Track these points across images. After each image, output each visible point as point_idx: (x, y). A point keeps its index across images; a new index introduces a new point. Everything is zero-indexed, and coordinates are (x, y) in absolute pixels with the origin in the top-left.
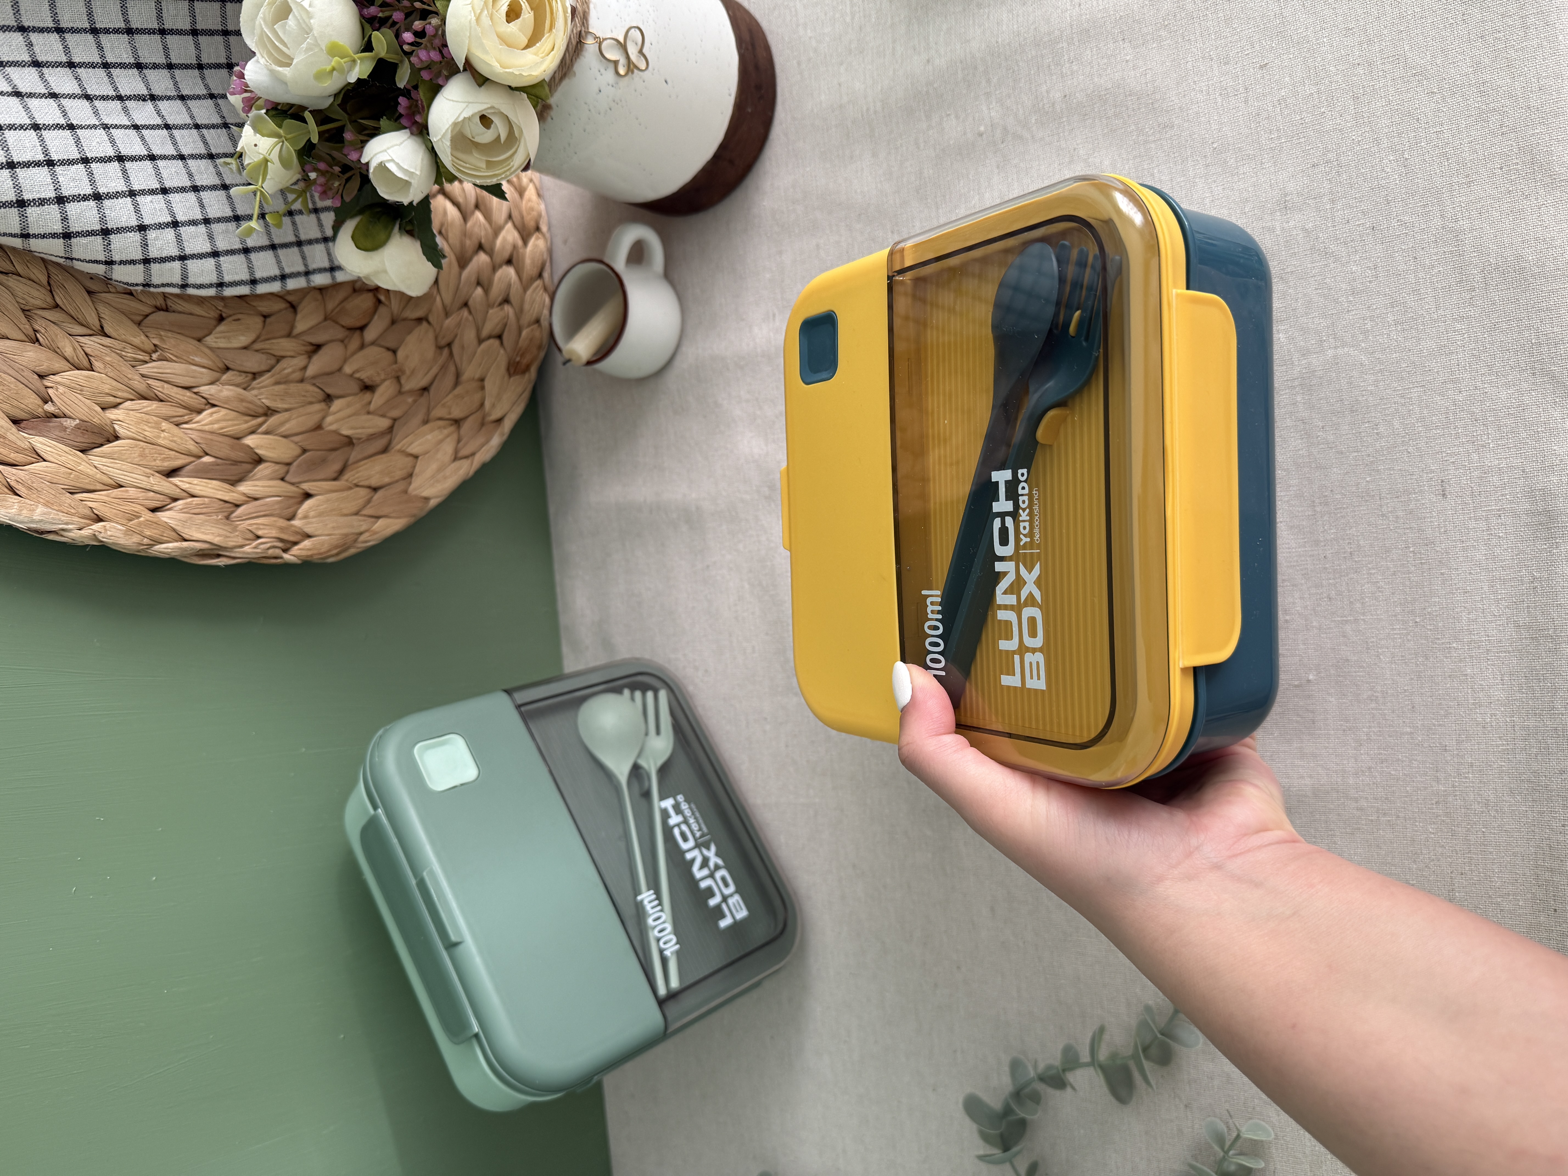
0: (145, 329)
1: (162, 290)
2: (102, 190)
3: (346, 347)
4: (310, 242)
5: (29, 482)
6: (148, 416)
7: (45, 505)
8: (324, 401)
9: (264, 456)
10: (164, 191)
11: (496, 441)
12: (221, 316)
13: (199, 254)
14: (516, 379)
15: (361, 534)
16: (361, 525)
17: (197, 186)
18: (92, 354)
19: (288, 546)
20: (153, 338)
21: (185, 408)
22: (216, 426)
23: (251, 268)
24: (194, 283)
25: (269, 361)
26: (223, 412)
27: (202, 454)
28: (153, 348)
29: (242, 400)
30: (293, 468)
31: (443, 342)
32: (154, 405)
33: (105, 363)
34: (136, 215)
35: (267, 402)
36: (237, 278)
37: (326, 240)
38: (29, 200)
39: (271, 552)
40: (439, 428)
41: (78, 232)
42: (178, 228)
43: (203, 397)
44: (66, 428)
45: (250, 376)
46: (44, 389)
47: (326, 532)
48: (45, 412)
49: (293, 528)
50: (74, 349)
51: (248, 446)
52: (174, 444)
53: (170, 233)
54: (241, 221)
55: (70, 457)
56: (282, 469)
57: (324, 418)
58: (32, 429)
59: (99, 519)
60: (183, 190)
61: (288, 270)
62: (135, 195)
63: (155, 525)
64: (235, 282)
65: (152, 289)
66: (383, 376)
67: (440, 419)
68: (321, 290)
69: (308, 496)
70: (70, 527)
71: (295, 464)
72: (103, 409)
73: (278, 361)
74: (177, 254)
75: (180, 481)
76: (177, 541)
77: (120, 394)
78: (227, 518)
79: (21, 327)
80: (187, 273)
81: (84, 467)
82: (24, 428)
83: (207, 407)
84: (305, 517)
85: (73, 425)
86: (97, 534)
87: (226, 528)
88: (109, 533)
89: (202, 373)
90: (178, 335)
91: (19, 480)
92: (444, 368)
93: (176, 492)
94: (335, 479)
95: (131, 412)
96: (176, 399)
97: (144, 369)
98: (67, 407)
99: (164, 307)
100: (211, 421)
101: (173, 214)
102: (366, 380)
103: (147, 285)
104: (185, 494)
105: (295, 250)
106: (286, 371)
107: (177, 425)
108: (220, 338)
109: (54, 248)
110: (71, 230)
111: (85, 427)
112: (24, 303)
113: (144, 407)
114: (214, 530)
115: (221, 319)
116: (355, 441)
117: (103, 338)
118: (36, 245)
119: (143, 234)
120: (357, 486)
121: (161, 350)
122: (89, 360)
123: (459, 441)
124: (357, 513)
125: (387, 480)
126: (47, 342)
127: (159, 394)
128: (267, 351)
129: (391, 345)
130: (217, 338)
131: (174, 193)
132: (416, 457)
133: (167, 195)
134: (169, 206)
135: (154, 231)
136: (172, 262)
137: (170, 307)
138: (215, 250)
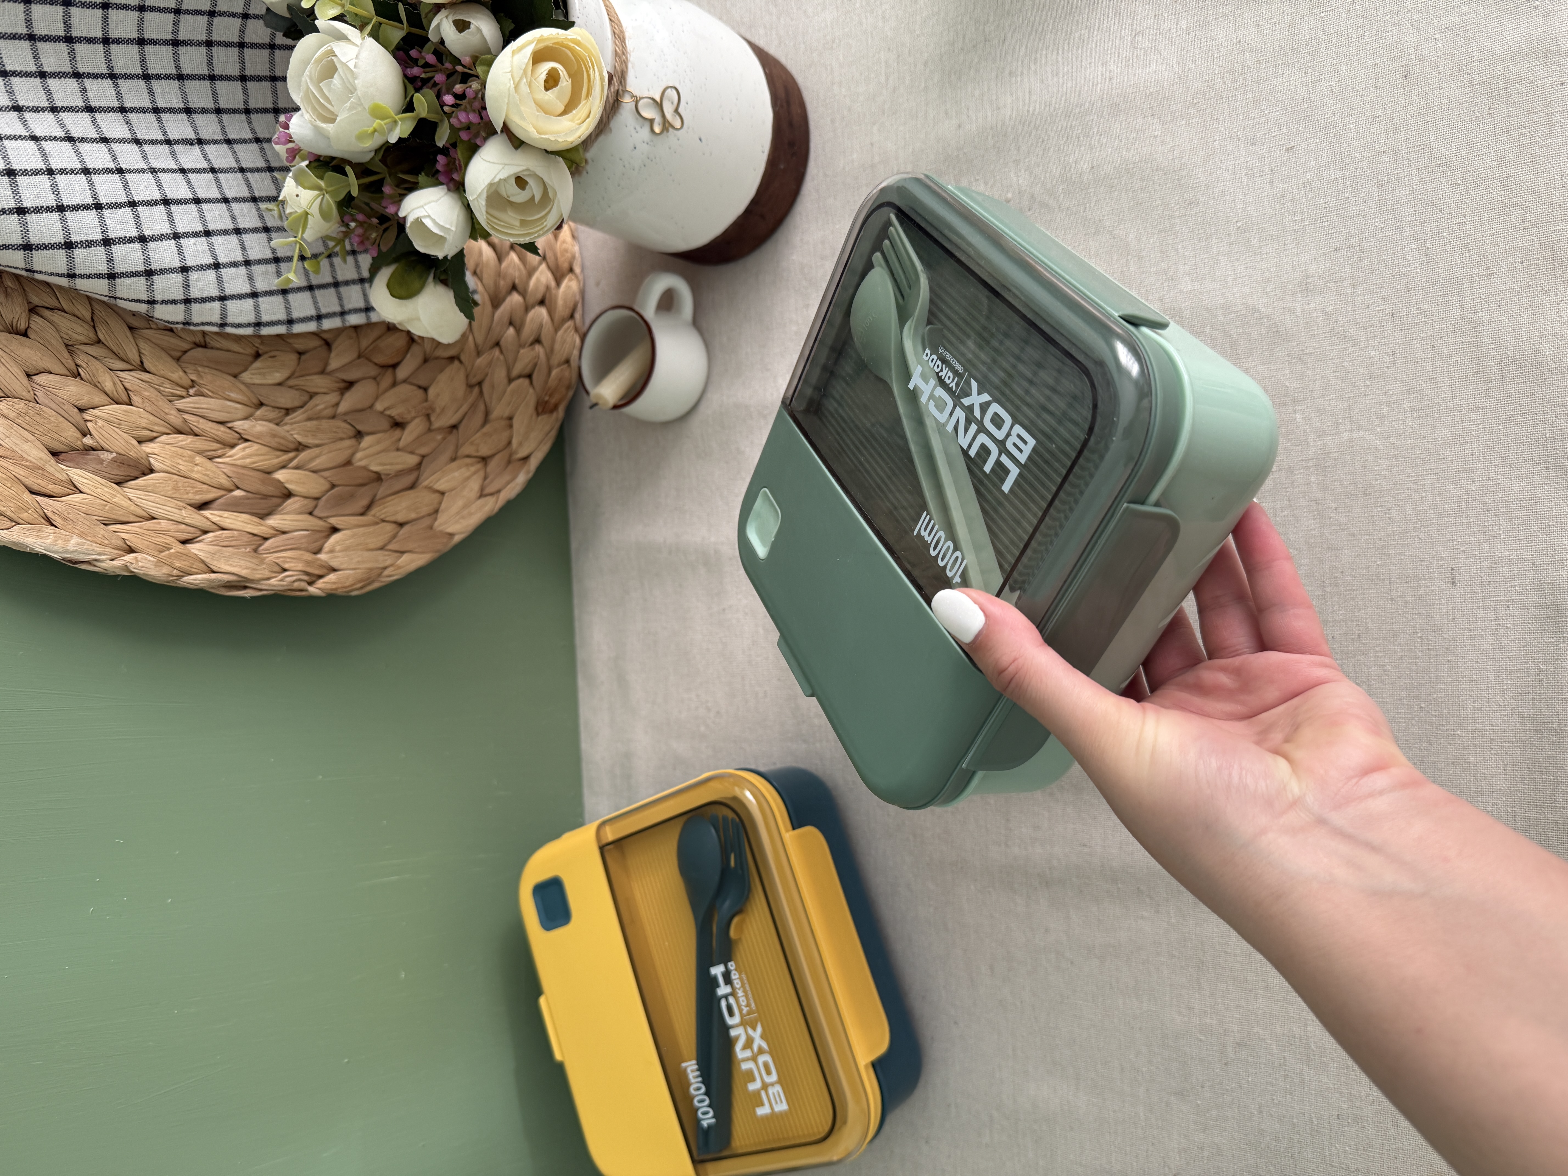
0: (184, 365)
1: (201, 328)
2: (147, 233)
3: (378, 384)
4: (347, 283)
5: (65, 513)
6: (182, 450)
7: (80, 536)
8: (355, 437)
9: (293, 490)
10: (208, 234)
11: (522, 479)
12: (257, 353)
13: (238, 294)
14: (544, 417)
15: (385, 568)
16: (386, 560)
17: (239, 229)
18: (131, 389)
19: (314, 579)
20: (191, 373)
21: (218, 442)
22: (248, 461)
23: (288, 309)
24: (232, 322)
25: (302, 398)
26: (256, 447)
27: (233, 488)
28: (190, 383)
29: (274, 436)
30: (322, 502)
31: (474, 381)
32: (189, 439)
33: (143, 398)
34: (179, 257)
35: (299, 438)
36: (274, 318)
37: (362, 281)
38: (77, 242)
39: (296, 585)
40: (467, 465)
41: (123, 273)
42: (219, 270)
43: (236, 432)
44: (103, 461)
45: (283, 412)
46: (83, 422)
47: (352, 566)
48: (84, 445)
49: (319, 562)
50: (114, 384)
51: (279, 481)
52: (206, 478)
53: (211, 275)
54: (280, 262)
55: (106, 489)
56: (310, 504)
57: (353, 454)
58: (69, 461)
59: (131, 550)
60: (225, 232)
61: (324, 311)
62: (179, 238)
63: (185, 557)
64: (272, 322)
65: (192, 328)
66: (413, 414)
67: (468, 456)
68: (356, 328)
69: (335, 530)
70: (103, 557)
71: (324, 499)
72: (139, 442)
73: (311, 397)
74: (218, 294)
75: (211, 514)
76: (205, 573)
77: (156, 428)
78: (256, 551)
79: (64, 361)
80: (226, 312)
81: (119, 499)
82: (63, 460)
83: (240, 441)
84: (331, 551)
85: (110, 458)
86: (128, 564)
87: (253, 561)
88: (140, 564)
89: (236, 409)
91: (55, 511)
92: (473, 406)
93: (207, 525)
94: (362, 514)
95: (167, 446)
96: (210, 434)
97: (181, 404)
98: (105, 440)
99: (203, 343)
100: (243, 455)
101: (215, 256)
102: (396, 417)
103: (186, 323)
104: (215, 527)
105: (332, 291)
106: (319, 408)
107: (210, 459)
108: (256, 374)
109: (100, 288)
110: (116, 271)
111: (122, 460)
112: (68, 338)
113: (180, 441)
114: (242, 563)
115: (257, 356)
116: (383, 477)
117: (143, 373)
118: (81, 284)
119: (185, 275)
120: (383, 521)
121: (198, 385)
122: (128, 394)
123: (485, 478)
124: (382, 548)
125: (413, 516)
126: (88, 377)
127: (195, 429)
128: (302, 387)
129: (422, 383)
130: (253, 374)
131: (217, 236)
132: (442, 493)
133: (210, 237)
134: (211, 248)
135: (196, 272)
136: (212, 302)
137: (209, 345)
138: (254, 291)
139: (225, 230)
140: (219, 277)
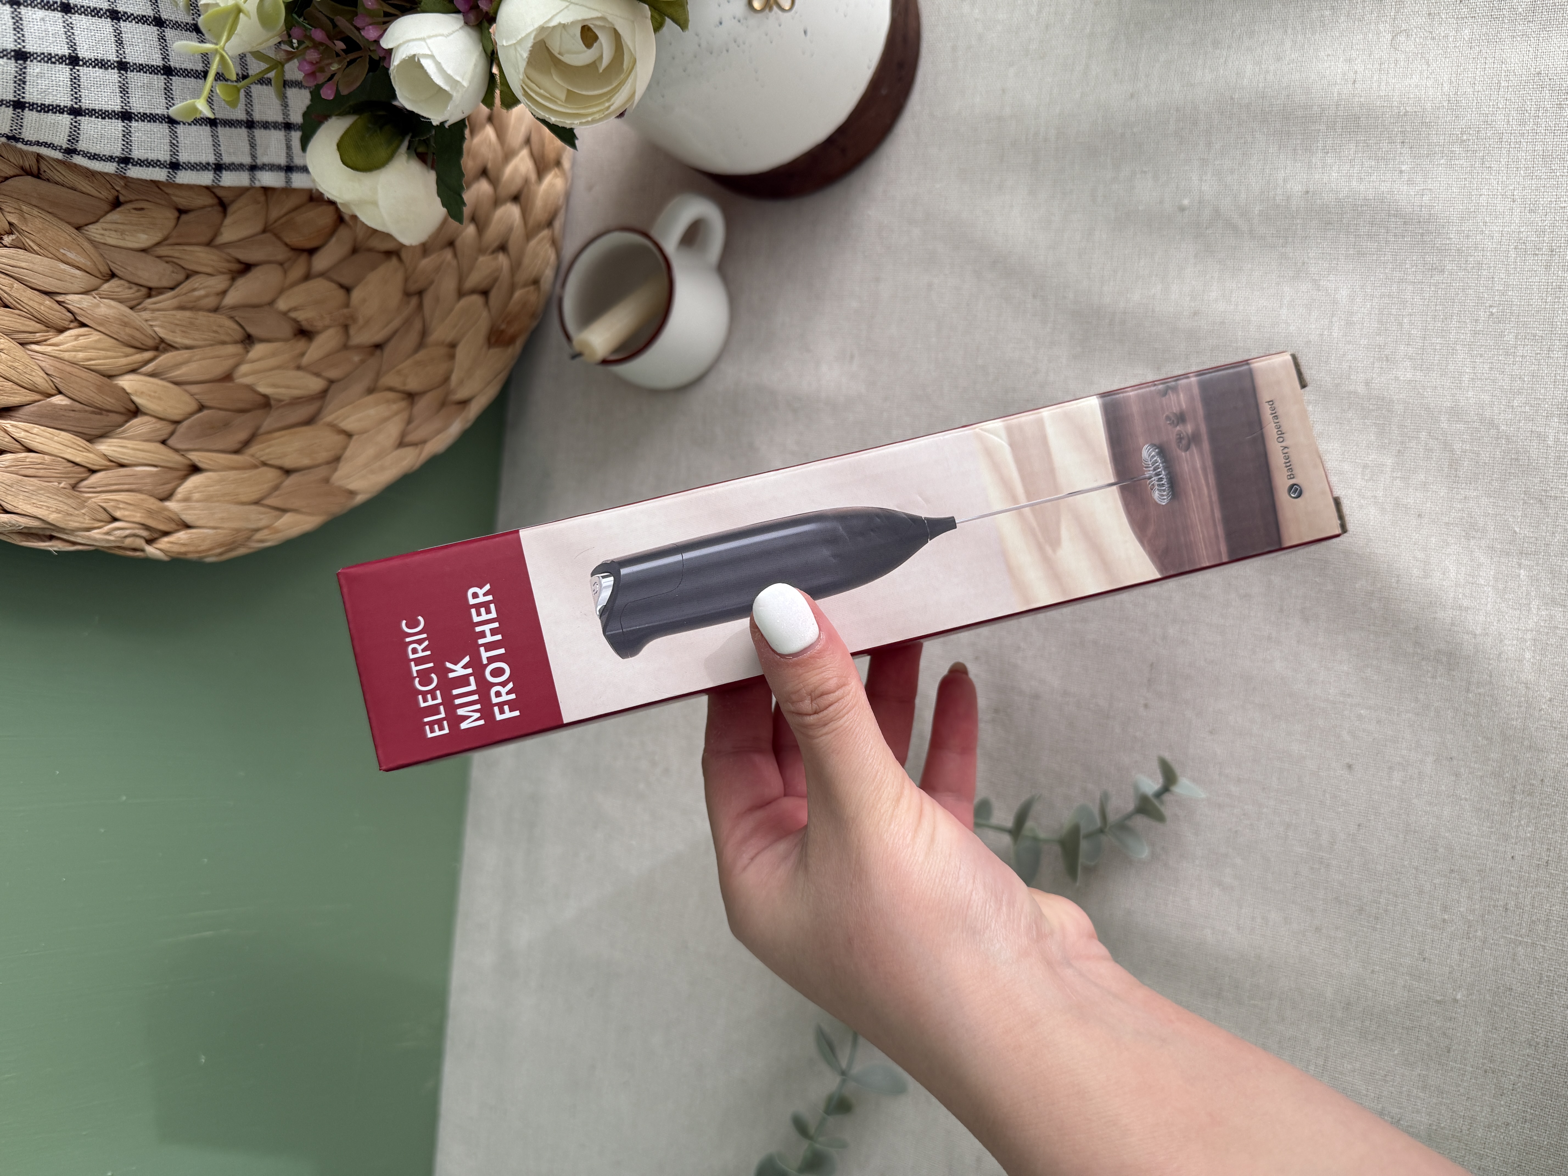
1: (35, 149)
3: (285, 272)
4: (266, 125)
8: (242, 342)
9: (142, 406)
10: (66, 8)
11: (455, 428)
12: (117, 198)
13: (101, 110)
14: (495, 352)
15: (259, 530)
16: (261, 519)
17: (117, 12)
19: (155, 535)
20: (10, 213)
21: (39, 321)
22: (81, 355)
23: (174, 146)
24: (86, 150)
25: (174, 275)
26: (95, 336)
27: (53, 391)
28: (7, 226)
29: (125, 324)
30: (182, 428)
31: (413, 287)
34: (15, 35)
35: (162, 333)
36: (152, 156)
37: (288, 126)
39: (128, 542)
40: (388, 401)
42: (77, 68)
43: (69, 311)
45: (144, 291)
47: (212, 524)
49: (166, 513)
51: (124, 390)
52: (13, 372)
53: (63, 72)
54: (172, 75)
56: (166, 429)
57: (237, 365)
60: (95, 12)
61: (226, 159)
64: (147, 161)
65: (20, 145)
66: (327, 322)
67: (391, 389)
68: (266, 190)
69: (195, 469)
71: (186, 423)
73: (188, 277)
74: (69, 104)
75: (12, 425)
78: (74, 487)
80: (79, 134)
83: (72, 325)
84: (186, 499)
87: (70, 501)
89: (73, 276)
90: (48, 215)
92: (407, 322)
94: (237, 452)
96: (27, 307)
99: (35, 170)
100: (74, 346)
101: (73, 46)
102: (303, 323)
103: (14, 138)
104: (16, 446)
105: (243, 132)
106: (197, 293)
107: (22, 344)
108: (111, 230)
114: (52, 503)
115: (116, 204)
116: (272, 402)
119: (21, 65)
120: (264, 464)
121: (18, 231)
123: (409, 421)
124: (257, 503)
125: (306, 462)
128: (175, 260)
129: (345, 281)
130: (106, 229)
131: (81, 14)
132: (349, 435)
133: (69, 15)
134: (69, 32)
135: (39, 64)
136: (58, 114)
137: (44, 176)
138: (126, 109)
139: (96, 8)
140: (75, 78)
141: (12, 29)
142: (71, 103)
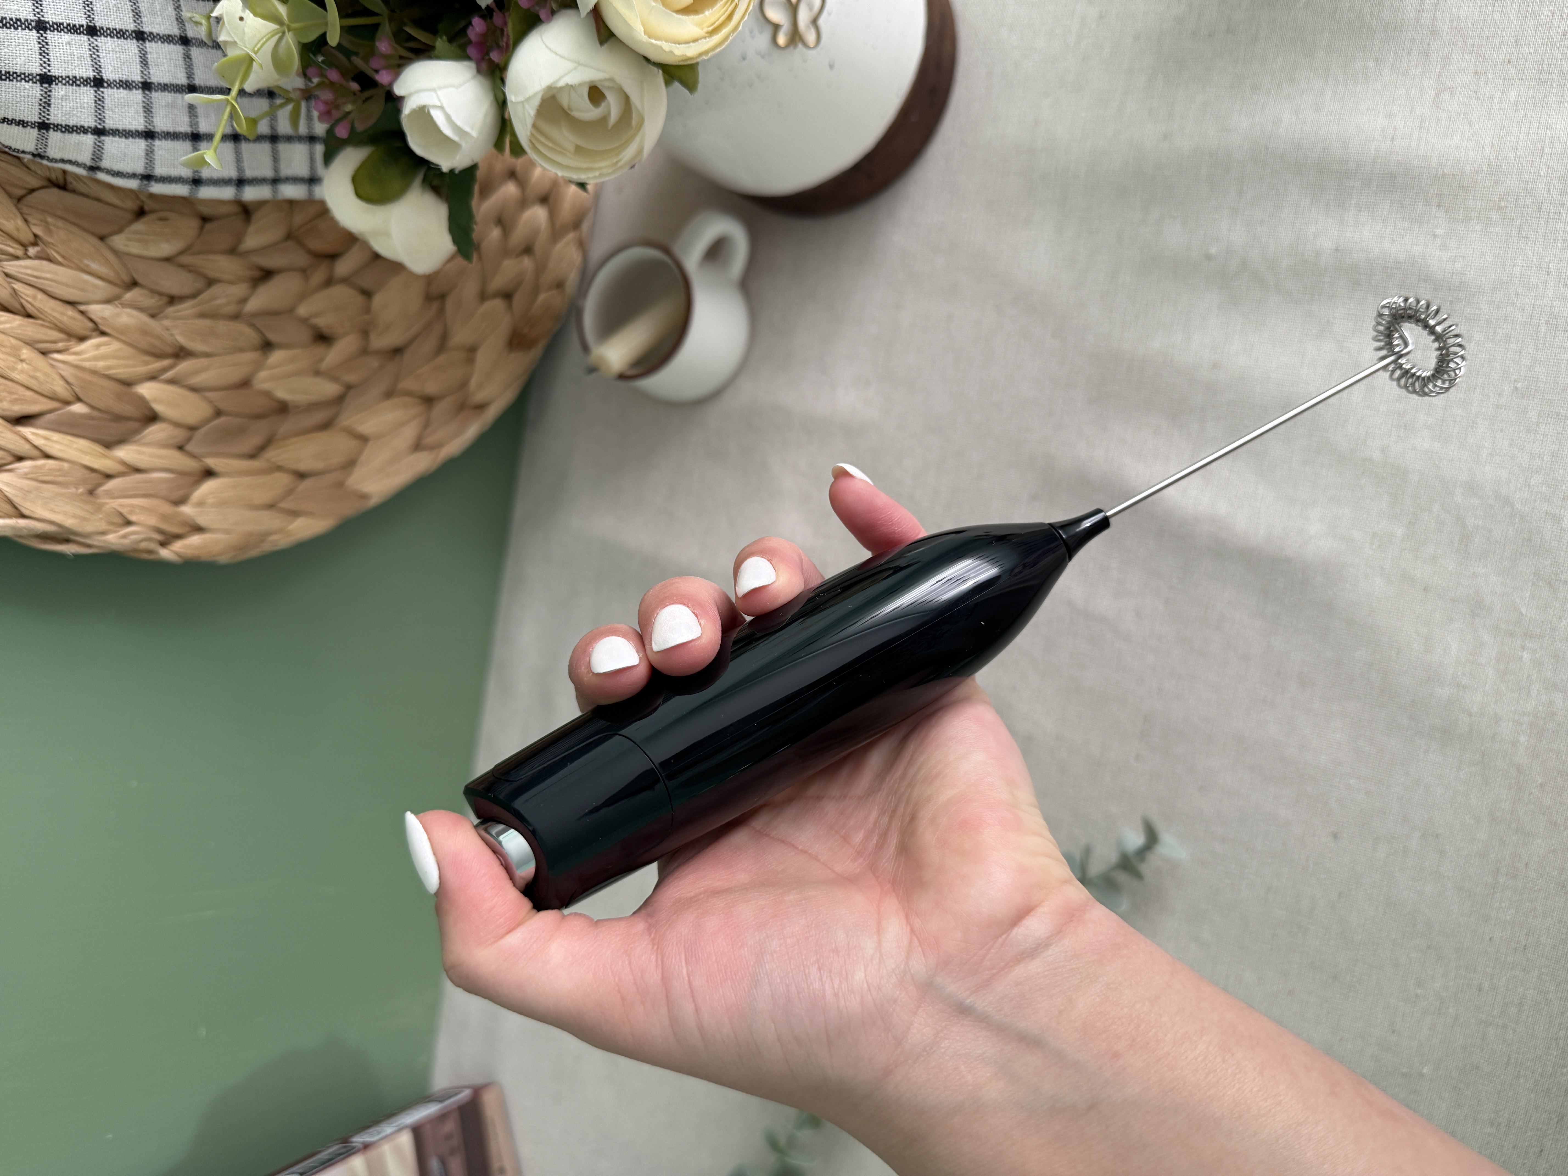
0: (25, 210)
1: (60, 165)
3: (306, 279)
4: (289, 139)
8: (261, 348)
9: (161, 413)
10: (92, 31)
11: (472, 431)
12: (141, 209)
13: (125, 130)
14: (515, 355)
15: (270, 533)
16: (274, 523)
17: (143, 33)
19: (169, 539)
20: (36, 224)
21: (61, 330)
22: (101, 364)
23: (196, 163)
24: (109, 168)
25: (196, 284)
26: (115, 346)
27: (72, 399)
28: (32, 239)
29: (146, 333)
30: (199, 434)
32: (16, 322)
34: (41, 59)
35: (182, 340)
36: (174, 172)
37: (312, 139)
39: (143, 545)
40: (405, 405)
42: (102, 89)
43: (91, 320)
45: (165, 299)
47: (226, 528)
49: (180, 517)
51: (142, 397)
52: (34, 381)
53: (87, 94)
56: (182, 435)
57: (255, 372)
60: (120, 34)
61: (249, 173)
62: (45, 29)
64: (170, 177)
65: (45, 162)
66: (346, 327)
67: (408, 393)
68: (289, 201)
69: (210, 474)
71: (203, 429)
73: (208, 285)
74: (92, 124)
75: (33, 434)
76: (11, 517)
78: (91, 492)
80: (102, 153)
83: (94, 334)
84: (201, 504)
87: (86, 506)
89: (96, 287)
90: (73, 226)
92: (428, 327)
93: (23, 448)
94: (252, 456)
96: (52, 318)
97: (12, 267)
99: (61, 181)
100: (94, 355)
101: (97, 68)
102: (323, 329)
103: (38, 155)
104: (35, 453)
105: (267, 146)
106: (217, 301)
107: (44, 353)
108: (134, 240)
114: (69, 508)
115: (141, 213)
116: (290, 408)
119: (46, 88)
120: (279, 468)
121: (43, 243)
123: (426, 426)
124: (271, 506)
125: (320, 465)
127: (28, 306)
128: (199, 269)
129: (365, 288)
130: (129, 240)
131: (106, 37)
132: (364, 439)
133: (95, 38)
134: (94, 54)
135: (64, 87)
136: (82, 134)
137: (69, 186)
138: (150, 129)
139: (121, 30)
140: (99, 100)
141: (38, 54)
142: (95, 124)
